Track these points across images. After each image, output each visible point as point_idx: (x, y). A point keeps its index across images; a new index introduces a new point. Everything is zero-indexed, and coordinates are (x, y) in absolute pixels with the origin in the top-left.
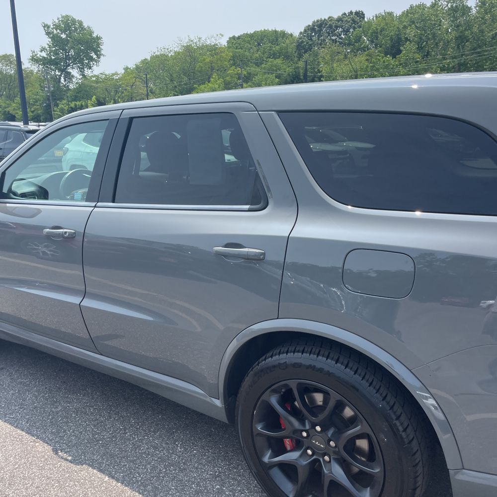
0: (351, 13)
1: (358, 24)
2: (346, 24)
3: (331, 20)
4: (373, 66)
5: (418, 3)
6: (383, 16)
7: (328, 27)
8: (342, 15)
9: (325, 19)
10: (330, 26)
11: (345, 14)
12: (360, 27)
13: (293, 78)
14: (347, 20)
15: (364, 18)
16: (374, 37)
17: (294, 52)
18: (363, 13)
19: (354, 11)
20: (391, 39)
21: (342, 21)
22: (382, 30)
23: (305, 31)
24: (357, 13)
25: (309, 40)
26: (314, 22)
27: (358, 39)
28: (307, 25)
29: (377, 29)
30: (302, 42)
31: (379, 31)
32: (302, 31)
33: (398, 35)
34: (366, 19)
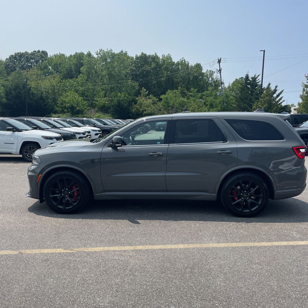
0: (39, 51)
1: (44, 58)
2: (37, 57)
3: (27, 54)
4: (64, 85)
5: (80, 52)
6: (59, 56)
7: (25, 58)
8: (34, 52)
9: (23, 53)
10: (27, 58)
11: (35, 51)
12: (46, 60)
13: (15, 87)
14: (37, 55)
15: (47, 55)
16: (56, 67)
17: (3, 70)
18: (46, 52)
19: (41, 51)
20: (67, 69)
21: (35, 55)
22: (60, 64)
23: (10, 58)
24: (43, 52)
25: (13, 64)
26: (16, 53)
27: (46, 67)
28: (11, 55)
29: (57, 63)
30: (9, 65)
31: (58, 64)
32: (8, 58)
33: (70, 68)
34: (48, 56)
